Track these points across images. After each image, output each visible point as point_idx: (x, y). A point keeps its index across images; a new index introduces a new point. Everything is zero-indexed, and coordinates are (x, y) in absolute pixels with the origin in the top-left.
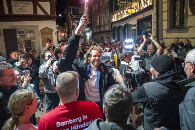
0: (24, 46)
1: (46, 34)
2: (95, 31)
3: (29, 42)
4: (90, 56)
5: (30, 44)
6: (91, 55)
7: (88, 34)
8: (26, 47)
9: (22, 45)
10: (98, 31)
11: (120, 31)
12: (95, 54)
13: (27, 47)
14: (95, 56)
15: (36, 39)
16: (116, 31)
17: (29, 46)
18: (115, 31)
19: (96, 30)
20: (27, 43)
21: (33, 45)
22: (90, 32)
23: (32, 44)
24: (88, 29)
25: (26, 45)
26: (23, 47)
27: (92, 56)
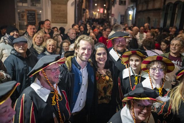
0: (25, 18)
1: (58, 4)
2: (140, 9)
3: (33, 13)
4: (78, 48)
5: (34, 17)
6: (79, 46)
7: (131, 13)
8: (28, 20)
9: (23, 16)
10: (145, 8)
11: (177, 9)
12: (84, 46)
13: (30, 20)
14: (84, 49)
15: (43, 9)
16: (171, 10)
17: (32, 19)
18: (169, 9)
19: (142, 7)
20: (29, 15)
21: (38, 18)
22: (133, 9)
23: (36, 16)
24: (132, 5)
25: (28, 16)
26: (25, 20)
27: (80, 48)
